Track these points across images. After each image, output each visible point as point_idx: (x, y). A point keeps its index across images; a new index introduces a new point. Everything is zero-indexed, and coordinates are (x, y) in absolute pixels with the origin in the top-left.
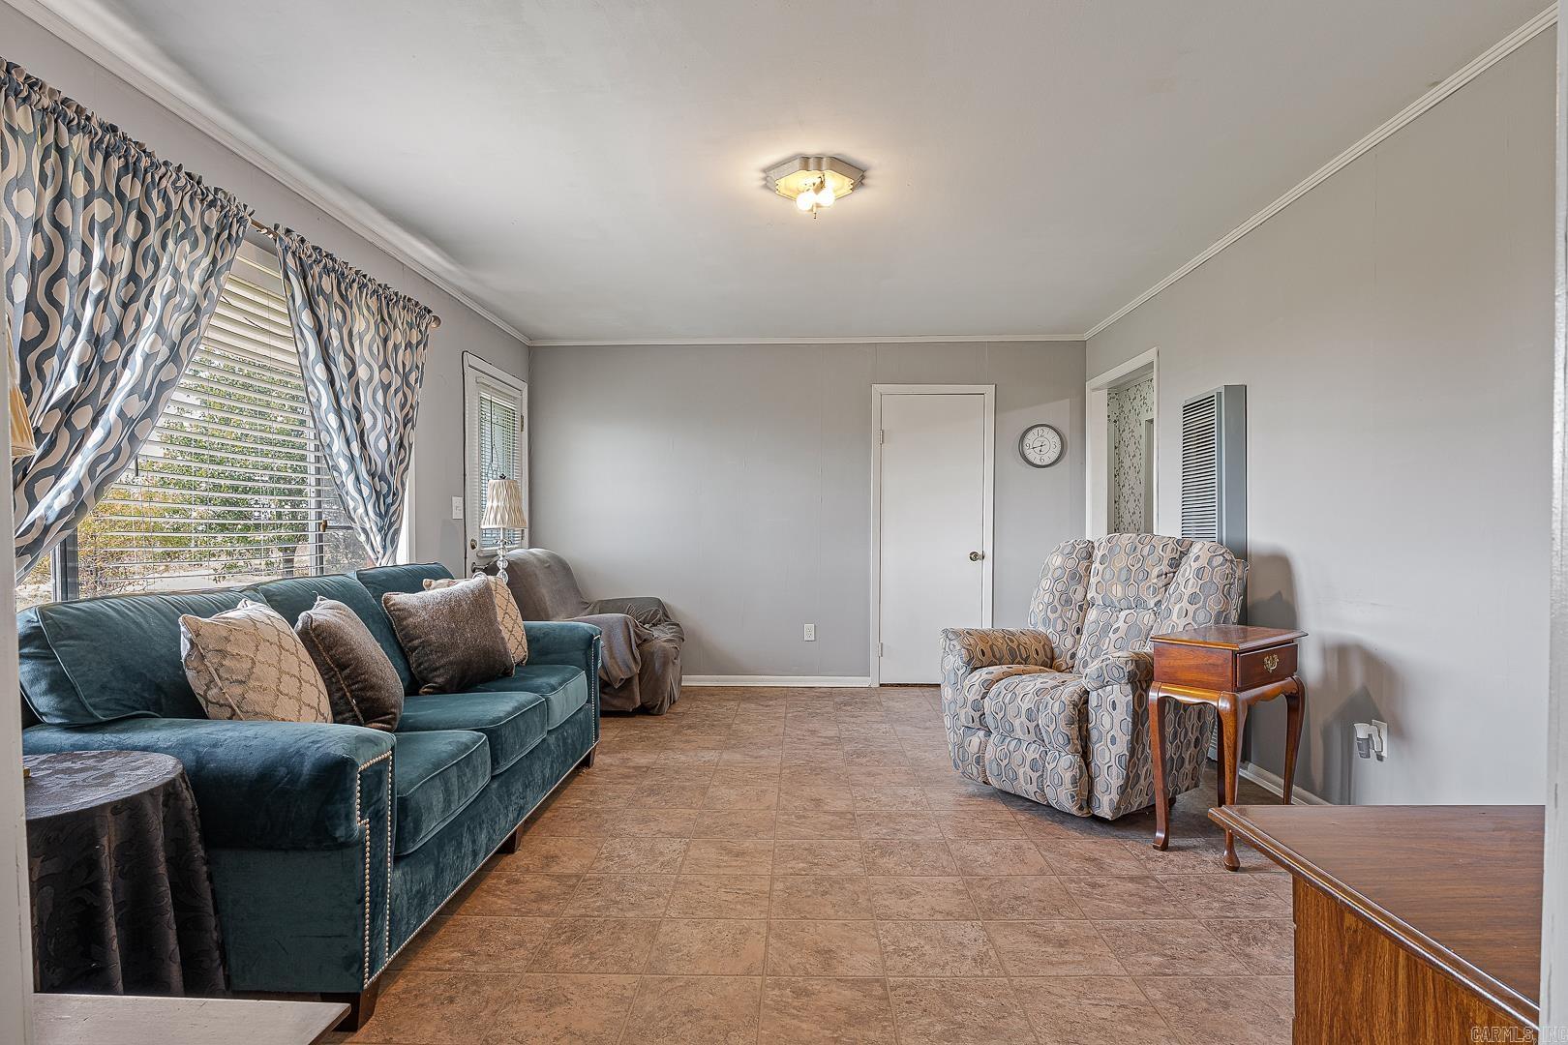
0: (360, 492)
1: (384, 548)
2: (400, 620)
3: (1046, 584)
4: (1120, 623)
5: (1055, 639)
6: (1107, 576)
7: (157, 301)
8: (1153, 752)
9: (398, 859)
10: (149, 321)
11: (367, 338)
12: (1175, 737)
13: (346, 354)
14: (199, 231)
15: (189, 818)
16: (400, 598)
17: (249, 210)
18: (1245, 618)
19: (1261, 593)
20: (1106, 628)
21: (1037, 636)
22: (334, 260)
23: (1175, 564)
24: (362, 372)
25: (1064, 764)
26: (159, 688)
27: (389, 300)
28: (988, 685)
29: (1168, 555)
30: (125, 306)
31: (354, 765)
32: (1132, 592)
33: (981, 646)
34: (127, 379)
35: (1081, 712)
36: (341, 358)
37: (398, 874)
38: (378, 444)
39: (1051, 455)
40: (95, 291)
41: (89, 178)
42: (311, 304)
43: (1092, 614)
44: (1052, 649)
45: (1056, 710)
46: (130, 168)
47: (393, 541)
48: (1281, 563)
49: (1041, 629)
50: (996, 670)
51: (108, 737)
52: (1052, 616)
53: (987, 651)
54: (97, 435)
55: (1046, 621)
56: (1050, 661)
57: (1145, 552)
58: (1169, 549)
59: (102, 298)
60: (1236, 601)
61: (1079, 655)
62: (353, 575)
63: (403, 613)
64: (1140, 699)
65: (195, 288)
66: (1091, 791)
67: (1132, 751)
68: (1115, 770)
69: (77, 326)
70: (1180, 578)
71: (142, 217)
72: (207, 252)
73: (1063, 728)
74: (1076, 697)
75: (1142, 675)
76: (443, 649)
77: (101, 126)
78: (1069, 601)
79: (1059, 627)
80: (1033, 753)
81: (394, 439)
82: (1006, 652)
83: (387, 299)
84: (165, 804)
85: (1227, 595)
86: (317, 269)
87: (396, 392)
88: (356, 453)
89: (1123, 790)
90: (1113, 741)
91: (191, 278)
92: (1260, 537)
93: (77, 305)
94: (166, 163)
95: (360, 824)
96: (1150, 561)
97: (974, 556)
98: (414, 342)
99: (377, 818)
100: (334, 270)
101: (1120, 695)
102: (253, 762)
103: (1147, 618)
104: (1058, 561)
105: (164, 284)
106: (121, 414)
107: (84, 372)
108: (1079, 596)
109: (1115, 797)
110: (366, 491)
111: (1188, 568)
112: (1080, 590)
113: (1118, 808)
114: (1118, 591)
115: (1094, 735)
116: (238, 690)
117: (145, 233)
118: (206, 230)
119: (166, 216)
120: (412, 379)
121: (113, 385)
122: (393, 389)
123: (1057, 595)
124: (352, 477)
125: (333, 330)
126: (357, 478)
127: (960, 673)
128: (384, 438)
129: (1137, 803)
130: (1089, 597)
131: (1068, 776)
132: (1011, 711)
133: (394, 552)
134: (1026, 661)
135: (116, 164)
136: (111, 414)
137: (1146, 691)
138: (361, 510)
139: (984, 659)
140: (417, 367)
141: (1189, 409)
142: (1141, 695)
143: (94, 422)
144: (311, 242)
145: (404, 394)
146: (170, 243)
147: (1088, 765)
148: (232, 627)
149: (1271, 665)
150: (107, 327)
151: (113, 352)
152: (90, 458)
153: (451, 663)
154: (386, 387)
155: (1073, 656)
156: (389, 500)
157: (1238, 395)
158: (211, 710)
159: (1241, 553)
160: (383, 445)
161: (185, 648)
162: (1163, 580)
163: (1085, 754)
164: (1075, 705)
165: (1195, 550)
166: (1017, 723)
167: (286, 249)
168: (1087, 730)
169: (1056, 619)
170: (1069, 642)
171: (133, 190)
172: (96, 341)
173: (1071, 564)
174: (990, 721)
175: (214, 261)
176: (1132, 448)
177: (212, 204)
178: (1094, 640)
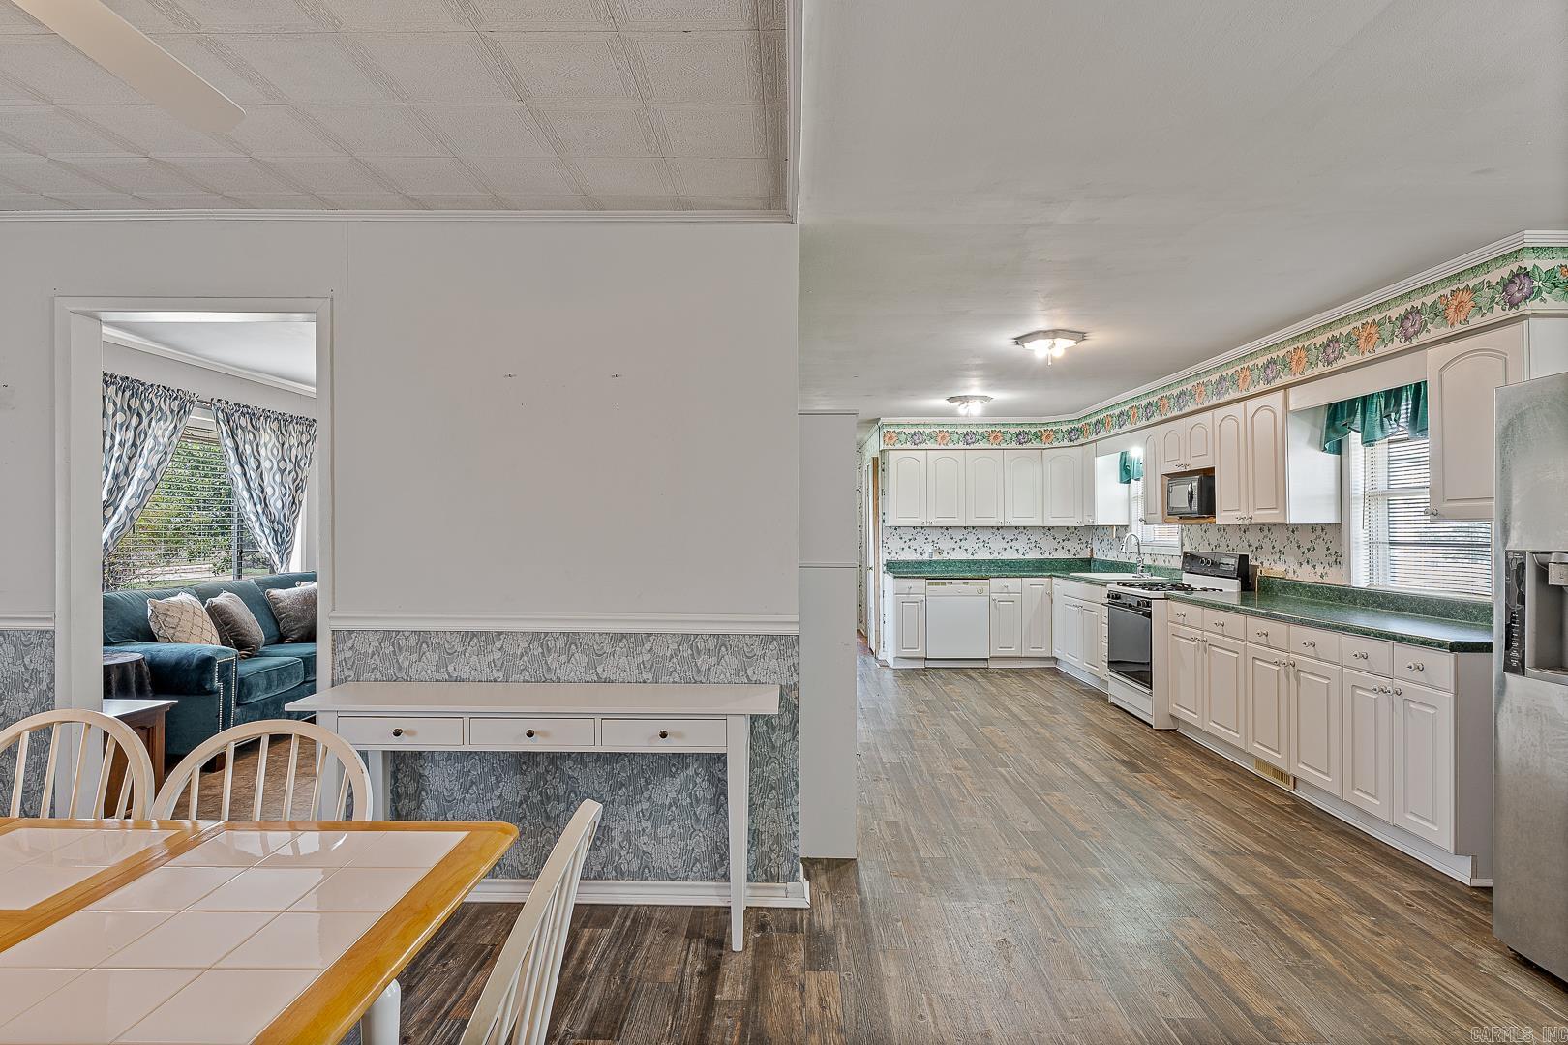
0: (264, 532)
1: (281, 563)
2: (275, 603)
7: (146, 451)
9: (238, 705)
10: (142, 462)
11: (270, 446)
13: (255, 457)
14: (169, 413)
15: (145, 674)
16: (276, 592)
17: (196, 395)
22: (248, 407)
24: (266, 464)
26: (138, 630)
27: (286, 421)
30: (130, 458)
31: (215, 660)
34: (130, 492)
36: (251, 460)
37: (238, 710)
38: (275, 504)
40: (116, 455)
41: (115, 404)
42: (233, 435)
46: (135, 394)
47: (287, 559)
51: (115, 648)
54: (116, 517)
59: (120, 457)
62: (252, 580)
63: (277, 600)
65: (166, 440)
69: (107, 472)
71: (139, 415)
72: (172, 422)
76: (298, 620)
77: (121, 379)
81: (288, 500)
83: (284, 421)
84: (136, 667)
86: (237, 415)
87: (290, 473)
88: (260, 511)
91: (163, 437)
93: (108, 462)
94: (152, 386)
95: (217, 684)
98: (304, 442)
99: (227, 684)
100: (247, 413)
102: (174, 657)
105: (149, 443)
106: (126, 508)
107: (110, 492)
110: (267, 532)
116: (172, 631)
117: (140, 423)
118: (172, 412)
119: (151, 411)
120: (302, 464)
121: (123, 495)
122: (287, 472)
124: (258, 523)
125: (246, 446)
126: (261, 524)
128: (280, 501)
133: (288, 565)
135: (128, 394)
136: (122, 508)
138: (265, 541)
140: (306, 456)
143: (114, 513)
144: (232, 403)
145: (296, 472)
146: (153, 423)
148: (171, 604)
150: (122, 468)
151: (124, 481)
152: (112, 529)
153: (302, 627)
154: (282, 472)
156: (284, 535)
158: (160, 639)
160: (279, 505)
161: (150, 613)
167: (217, 410)
171: (135, 403)
172: (116, 477)
175: (175, 427)
177: (176, 398)
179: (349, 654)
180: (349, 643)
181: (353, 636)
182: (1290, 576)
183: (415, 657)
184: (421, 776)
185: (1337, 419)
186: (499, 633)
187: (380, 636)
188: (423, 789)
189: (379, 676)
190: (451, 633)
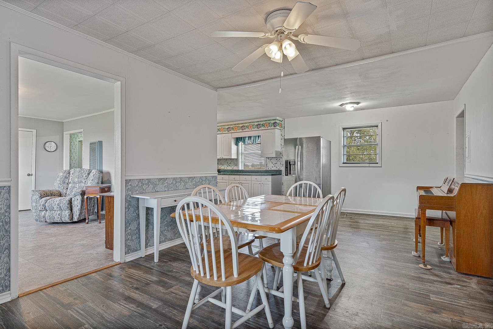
3: (58, 179)
4: (77, 186)
5: (61, 191)
6: (74, 177)
8: (85, 207)
12: (89, 205)
18: (102, 183)
19: (105, 179)
20: (74, 187)
21: (57, 191)
23: (89, 174)
25: (67, 213)
28: (46, 201)
29: (87, 172)
32: (80, 180)
33: (43, 193)
35: (70, 202)
39: (53, 149)
43: (70, 185)
44: (61, 193)
45: (65, 202)
48: (109, 174)
49: (58, 189)
50: (48, 198)
52: (60, 186)
53: (45, 194)
55: (59, 187)
56: (60, 195)
57: (82, 172)
58: (87, 171)
60: (100, 180)
61: (67, 193)
64: (83, 198)
66: (72, 217)
67: (81, 208)
68: (78, 212)
70: (90, 176)
73: (67, 205)
74: (69, 199)
75: (83, 193)
78: (64, 183)
79: (62, 188)
80: (59, 212)
82: (50, 194)
85: (99, 179)
89: (79, 215)
90: (77, 206)
92: (105, 169)
96: (83, 174)
97: (29, 175)
101: (79, 198)
103: (83, 185)
104: (62, 174)
108: (67, 181)
109: (78, 216)
111: (91, 175)
112: (67, 180)
113: (78, 219)
114: (76, 180)
115: (73, 206)
123: (62, 181)
127: (38, 199)
129: (82, 218)
130: (69, 181)
131: (68, 215)
132: (53, 205)
134: (54, 196)
137: (84, 196)
139: (44, 196)
141: (91, 144)
142: (83, 197)
147: (72, 212)
149: (106, 189)
155: (66, 194)
157: (101, 143)
159: (102, 172)
162: (86, 177)
163: (71, 210)
164: (69, 201)
165: (93, 171)
166: (55, 207)
168: (72, 205)
169: (61, 187)
170: (65, 191)
173: (65, 175)
174: (47, 208)
176: (74, 147)
178: (71, 190)
179: (130, 187)
180: (130, 184)
181: (131, 181)
182: (225, 169)
183: (147, 186)
184: (149, 219)
185: (238, 140)
186: (167, 178)
187: (138, 181)
188: (149, 223)
189: (138, 193)
190: (156, 179)
